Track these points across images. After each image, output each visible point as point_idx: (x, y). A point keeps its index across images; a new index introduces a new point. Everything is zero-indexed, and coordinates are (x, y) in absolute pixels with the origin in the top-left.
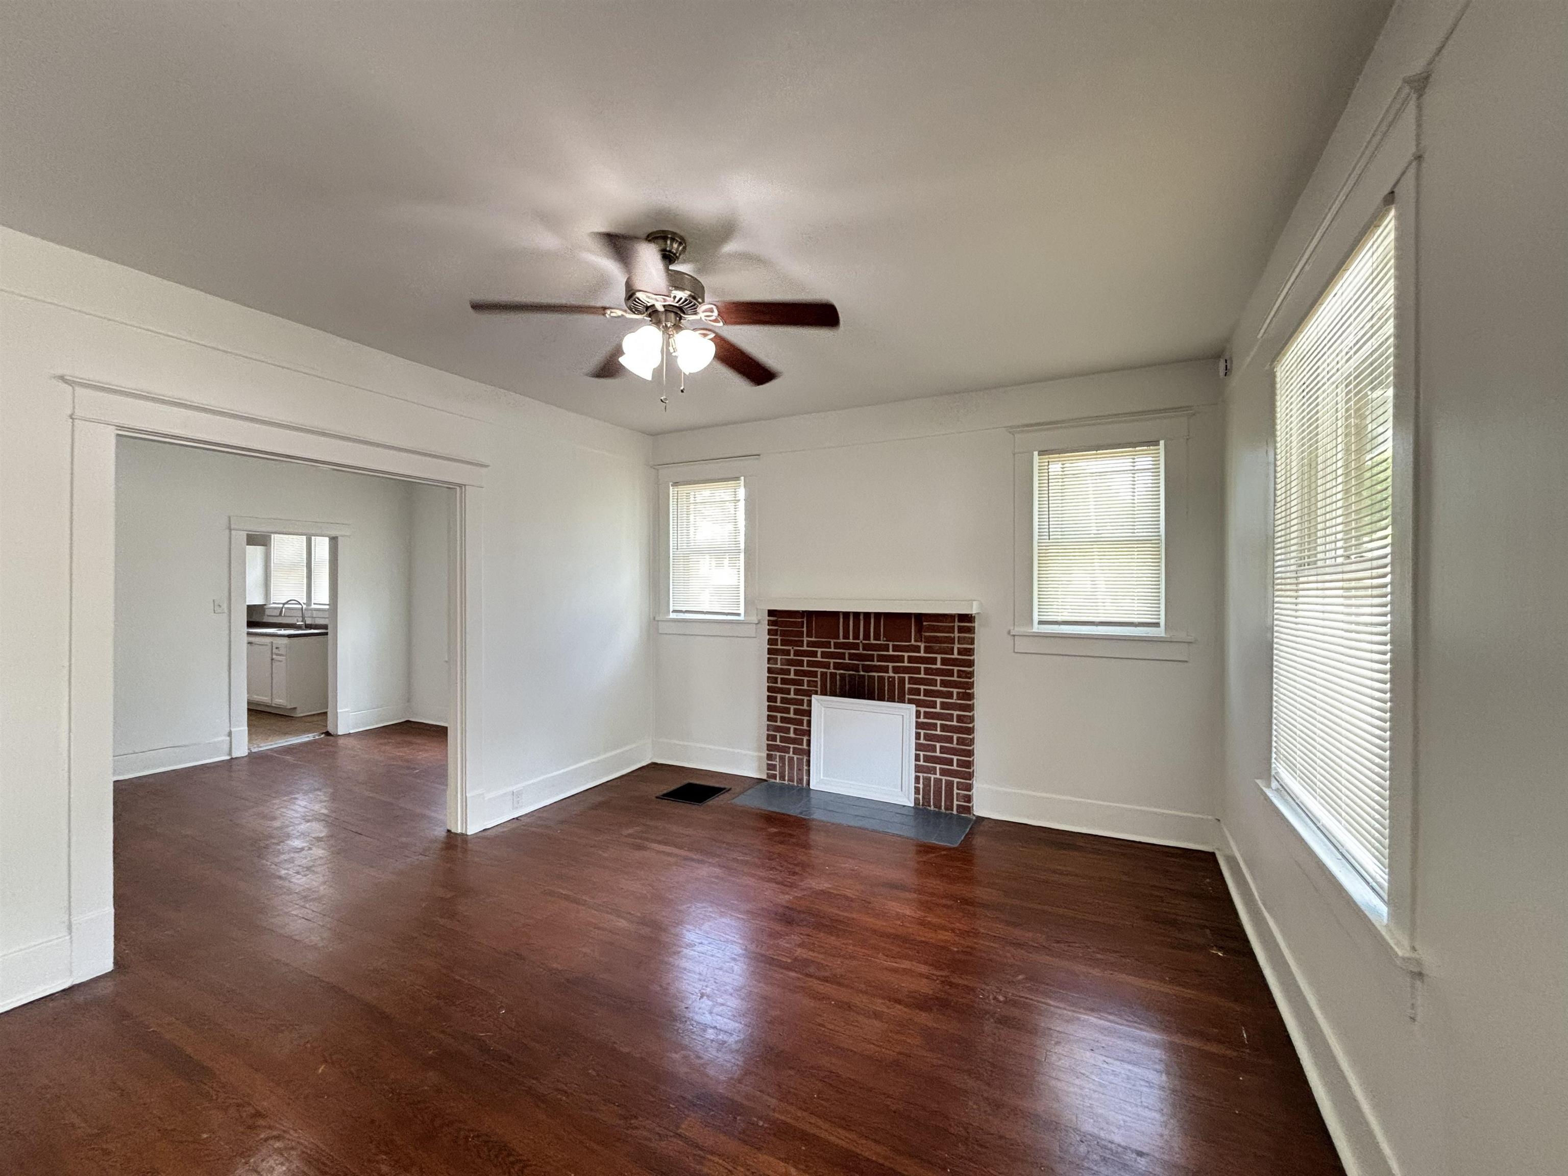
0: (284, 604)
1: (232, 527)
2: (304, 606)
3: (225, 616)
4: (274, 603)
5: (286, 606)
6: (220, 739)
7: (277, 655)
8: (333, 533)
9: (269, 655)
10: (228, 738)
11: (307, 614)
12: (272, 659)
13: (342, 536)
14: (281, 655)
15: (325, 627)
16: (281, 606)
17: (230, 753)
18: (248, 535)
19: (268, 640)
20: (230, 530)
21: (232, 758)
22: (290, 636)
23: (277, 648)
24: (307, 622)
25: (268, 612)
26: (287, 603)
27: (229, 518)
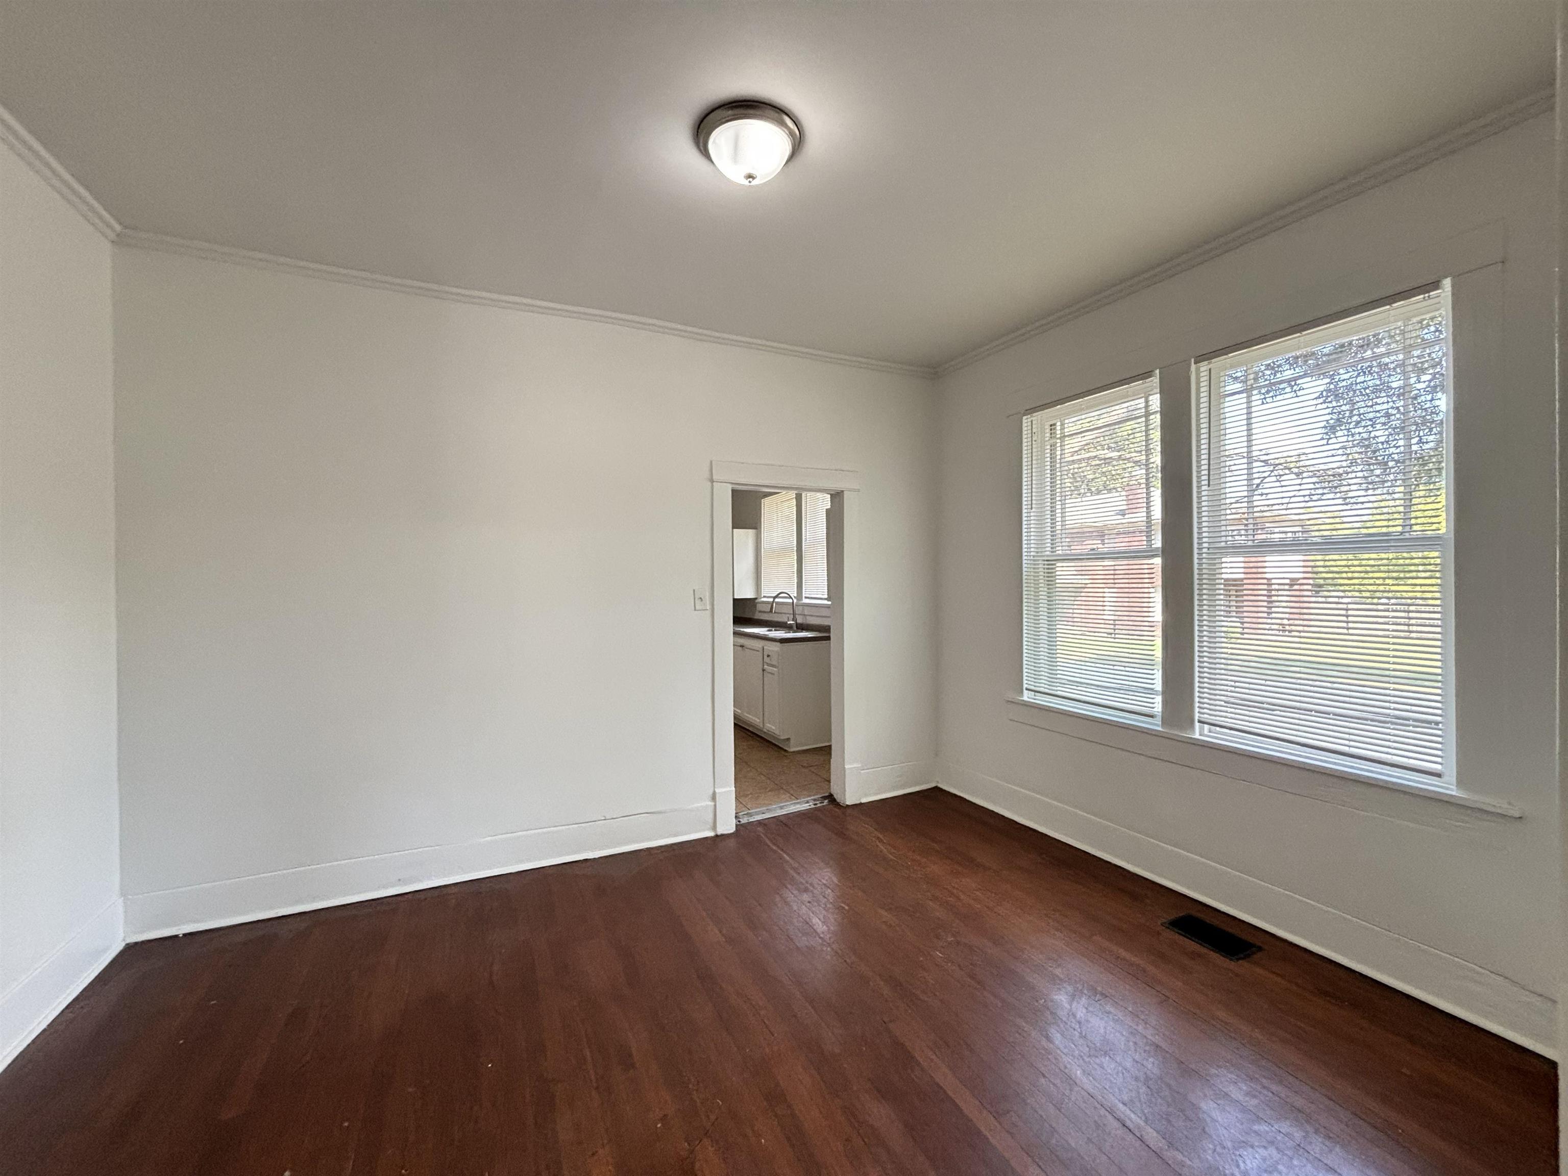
0: (775, 598)
1: (715, 477)
2: (795, 601)
3: (708, 613)
4: (764, 597)
5: (777, 600)
6: (703, 804)
7: (768, 665)
8: (837, 486)
9: (761, 666)
10: (713, 804)
11: (798, 610)
12: (763, 670)
13: (850, 490)
14: (773, 666)
15: (827, 629)
16: (771, 600)
17: (714, 828)
18: (733, 491)
19: (758, 644)
20: (712, 481)
21: (717, 836)
22: (783, 641)
23: (768, 656)
24: (799, 621)
25: (759, 607)
26: (777, 597)
27: (711, 462)
